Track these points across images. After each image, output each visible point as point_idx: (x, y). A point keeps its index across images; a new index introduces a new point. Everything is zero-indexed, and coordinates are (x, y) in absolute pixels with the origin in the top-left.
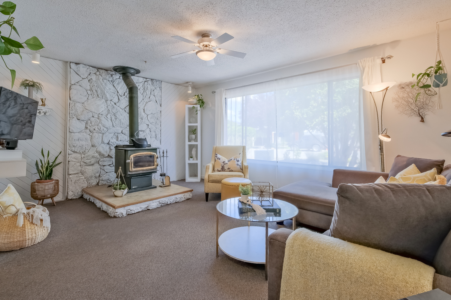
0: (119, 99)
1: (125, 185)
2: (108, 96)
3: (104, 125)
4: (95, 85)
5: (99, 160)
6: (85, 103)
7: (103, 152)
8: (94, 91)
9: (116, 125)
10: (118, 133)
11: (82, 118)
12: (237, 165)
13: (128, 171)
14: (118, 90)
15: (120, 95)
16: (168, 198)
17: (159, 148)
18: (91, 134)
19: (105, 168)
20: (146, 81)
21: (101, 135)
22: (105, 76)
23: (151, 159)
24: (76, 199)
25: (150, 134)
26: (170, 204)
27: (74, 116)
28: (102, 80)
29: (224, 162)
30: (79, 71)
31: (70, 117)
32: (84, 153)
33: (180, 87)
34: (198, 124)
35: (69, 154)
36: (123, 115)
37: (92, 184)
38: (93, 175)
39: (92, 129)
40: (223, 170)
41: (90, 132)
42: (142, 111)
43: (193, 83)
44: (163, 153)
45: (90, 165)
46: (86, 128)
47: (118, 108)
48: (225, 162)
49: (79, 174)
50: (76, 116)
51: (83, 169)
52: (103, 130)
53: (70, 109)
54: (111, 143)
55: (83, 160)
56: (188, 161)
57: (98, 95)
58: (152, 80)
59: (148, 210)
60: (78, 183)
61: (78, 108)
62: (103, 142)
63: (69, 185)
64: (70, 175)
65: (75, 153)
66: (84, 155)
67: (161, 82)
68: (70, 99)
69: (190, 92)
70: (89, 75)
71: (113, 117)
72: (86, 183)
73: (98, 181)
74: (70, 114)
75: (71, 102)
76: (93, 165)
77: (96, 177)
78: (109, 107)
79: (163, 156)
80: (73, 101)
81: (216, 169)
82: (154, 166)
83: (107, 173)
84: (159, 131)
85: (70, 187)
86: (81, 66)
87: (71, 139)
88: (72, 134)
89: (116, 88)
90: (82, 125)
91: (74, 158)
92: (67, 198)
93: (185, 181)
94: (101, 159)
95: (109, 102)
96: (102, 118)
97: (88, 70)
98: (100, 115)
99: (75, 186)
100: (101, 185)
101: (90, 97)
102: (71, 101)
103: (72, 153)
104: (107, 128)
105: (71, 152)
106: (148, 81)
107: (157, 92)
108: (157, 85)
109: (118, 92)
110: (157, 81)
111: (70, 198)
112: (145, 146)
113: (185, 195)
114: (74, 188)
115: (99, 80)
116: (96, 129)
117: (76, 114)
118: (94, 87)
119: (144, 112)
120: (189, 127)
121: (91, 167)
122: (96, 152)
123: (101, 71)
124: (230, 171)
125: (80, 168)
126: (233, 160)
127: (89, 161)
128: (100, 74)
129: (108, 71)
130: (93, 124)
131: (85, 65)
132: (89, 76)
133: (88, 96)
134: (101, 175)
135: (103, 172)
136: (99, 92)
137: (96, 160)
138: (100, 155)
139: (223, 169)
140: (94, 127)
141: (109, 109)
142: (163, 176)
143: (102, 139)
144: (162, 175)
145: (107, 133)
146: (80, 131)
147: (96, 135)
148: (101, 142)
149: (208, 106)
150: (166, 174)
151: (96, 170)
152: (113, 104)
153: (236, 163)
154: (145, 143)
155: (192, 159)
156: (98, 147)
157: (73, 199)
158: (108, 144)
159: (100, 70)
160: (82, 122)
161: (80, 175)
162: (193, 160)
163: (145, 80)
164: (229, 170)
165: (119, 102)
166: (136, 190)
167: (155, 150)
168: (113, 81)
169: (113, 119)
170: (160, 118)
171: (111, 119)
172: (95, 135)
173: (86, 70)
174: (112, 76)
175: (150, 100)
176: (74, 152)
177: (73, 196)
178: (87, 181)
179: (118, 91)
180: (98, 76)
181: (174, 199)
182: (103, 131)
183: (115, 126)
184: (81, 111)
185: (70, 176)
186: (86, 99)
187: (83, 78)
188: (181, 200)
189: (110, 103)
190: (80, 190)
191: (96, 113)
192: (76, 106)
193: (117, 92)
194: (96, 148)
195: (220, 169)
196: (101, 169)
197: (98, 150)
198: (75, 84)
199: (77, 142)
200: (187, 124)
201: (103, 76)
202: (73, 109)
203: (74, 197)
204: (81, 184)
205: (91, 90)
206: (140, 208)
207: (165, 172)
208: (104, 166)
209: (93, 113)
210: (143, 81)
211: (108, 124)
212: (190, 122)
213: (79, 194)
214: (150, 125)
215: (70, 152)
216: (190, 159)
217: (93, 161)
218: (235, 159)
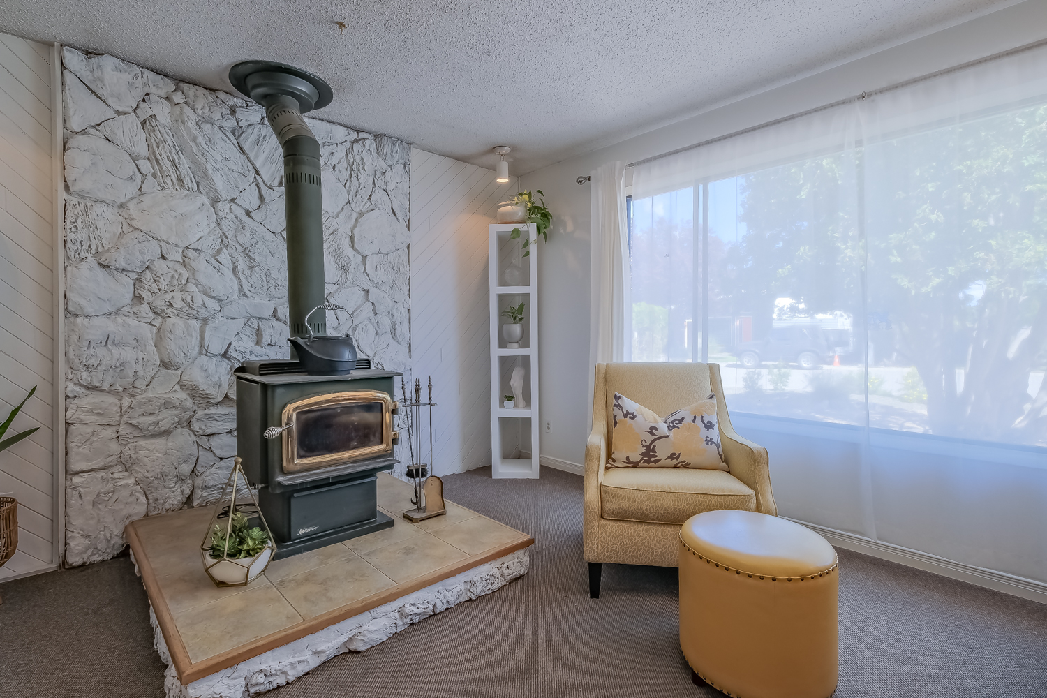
0: (261, 197)
1: (263, 529)
2: (219, 183)
3: (208, 290)
4: (169, 141)
5: (191, 417)
6: (131, 205)
7: (204, 386)
8: (166, 164)
9: (251, 289)
10: (259, 318)
11: (119, 259)
12: (708, 441)
13: (277, 470)
14: (258, 165)
15: (266, 185)
16: (439, 586)
17: (400, 374)
18: (158, 322)
19: (214, 442)
20: (357, 141)
21: (196, 324)
22: (207, 110)
23: (370, 417)
24: (103, 561)
25: (373, 321)
26: (447, 609)
27: (87, 255)
28: (194, 123)
29: (652, 428)
30: (102, 80)
31: (68, 258)
32: (129, 390)
33: (470, 168)
34: (532, 289)
35: (67, 397)
36: (277, 255)
37: (165, 502)
38: (166, 469)
39: (160, 303)
40: (648, 462)
41: (156, 313)
42: (347, 242)
43: (514, 149)
44: (417, 391)
45: (153, 436)
46: (138, 298)
47: (259, 228)
48: (656, 429)
49: (113, 470)
50: (93, 252)
51: (128, 450)
52: (204, 305)
53: (69, 225)
54: (234, 354)
55: (125, 417)
56: (499, 412)
57: (180, 179)
58: (378, 136)
59: (351, 652)
60: (110, 503)
61: (100, 224)
62: (203, 350)
63: (71, 512)
64: (77, 473)
65: (96, 393)
66: (129, 400)
67: (407, 146)
68: (67, 188)
69: (503, 180)
70: (144, 100)
71: (240, 260)
72: (143, 499)
73: (187, 492)
74: (69, 245)
75: (73, 200)
76: (167, 432)
77: (180, 478)
78: (224, 223)
79: (418, 401)
80: (80, 196)
81: (620, 454)
82: (382, 442)
83: (221, 459)
84: (405, 312)
85: (77, 521)
86: (108, 62)
87: (75, 338)
88: (79, 320)
89: (252, 156)
90: (123, 289)
91: (91, 411)
92: (64, 562)
93: (490, 476)
94: (200, 413)
95: (223, 206)
96: (200, 264)
97: (139, 82)
98: (190, 254)
99: (98, 515)
100: (200, 506)
101: (150, 184)
102: (70, 197)
103: (83, 391)
104: (220, 301)
105: (77, 388)
106: (364, 139)
107: (395, 179)
108: (396, 155)
109: (257, 173)
110: (393, 143)
111: (74, 560)
112: (346, 367)
113: (506, 565)
114: (92, 522)
115: (183, 122)
116: (178, 304)
117: (94, 247)
118: (164, 148)
119: (353, 247)
120: (502, 298)
121: (160, 443)
122: (177, 387)
123: (191, 91)
124: (675, 467)
125: (114, 447)
126: (688, 420)
127: (153, 419)
128: (186, 103)
129: (217, 93)
130: (164, 283)
131: (123, 60)
132: (143, 105)
133: (142, 182)
134: (199, 468)
135: (205, 457)
136: (185, 166)
137: (177, 416)
138: (194, 397)
139: (649, 459)
140: (168, 297)
141: (225, 230)
142: (418, 476)
143: (202, 338)
144: (415, 472)
145: (220, 319)
146: (111, 310)
147: (176, 324)
148: (197, 349)
149: (562, 231)
150: (428, 468)
151: (178, 453)
152: (241, 213)
153: (704, 433)
154: (347, 356)
155: (512, 403)
156: (185, 369)
157: (93, 565)
158: (225, 355)
159: (185, 86)
160: (123, 278)
161: (118, 472)
162: (516, 406)
163: (354, 135)
164: (675, 462)
165: (264, 207)
166: (313, 542)
167: (384, 381)
168: (237, 132)
169: (242, 265)
170: (408, 268)
171: (234, 270)
172: (174, 325)
173: (131, 81)
174: (233, 112)
175: (371, 207)
176: (90, 388)
177: (90, 552)
178: (148, 492)
179: (259, 170)
180: (177, 109)
181: (462, 587)
182: (203, 311)
183: (248, 293)
184: (114, 234)
185: (76, 480)
186: (132, 190)
187: (118, 113)
188: (490, 587)
189: (227, 210)
190: (117, 531)
191: (177, 246)
192: (93, 217)
193: (253, 173)
194: (179, 372)
195: (636, 457)
196: (198, 446)
197: (184, 378)
198: (83, 132)
199: (101, 352)
200: (495, 290)
201: (200, 112)
202: (80, 225)
203: (93, 554)
204: (122, 507)
205: (152, 157)
206: (315, 653)
207: (424, 460)
208: (209, 435)
209: (163, 244)
210: (348, 138)
211: (224, 284)
212: (502, 283)
213: (112, 542)
214: (373, 290)
215: (72, 388)
216: (506, 403)
217: (167, 419)
218: (698, 419)
